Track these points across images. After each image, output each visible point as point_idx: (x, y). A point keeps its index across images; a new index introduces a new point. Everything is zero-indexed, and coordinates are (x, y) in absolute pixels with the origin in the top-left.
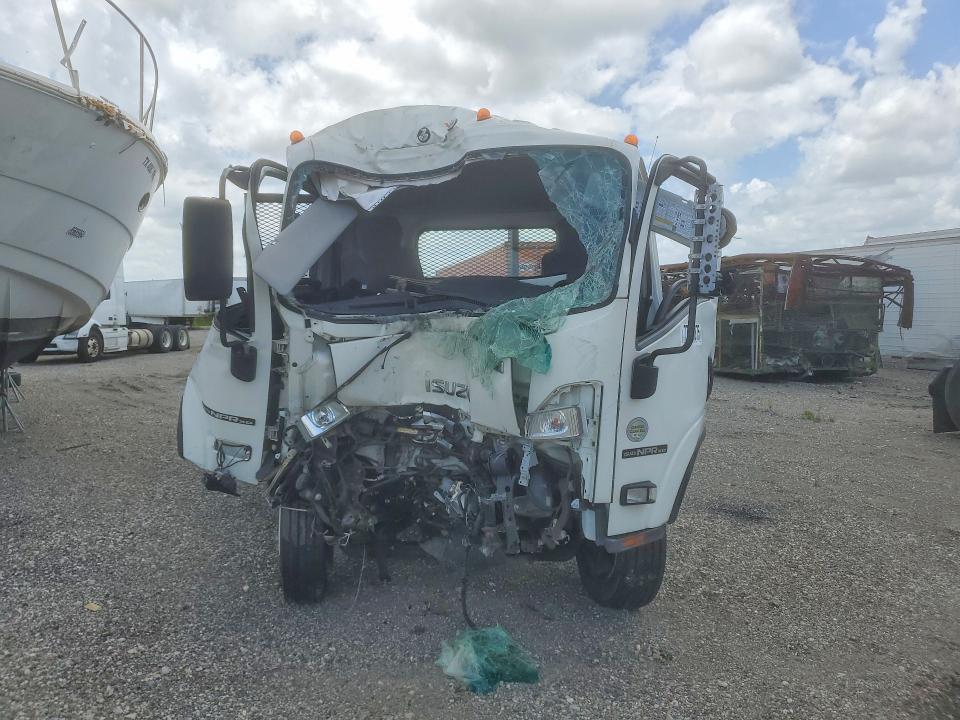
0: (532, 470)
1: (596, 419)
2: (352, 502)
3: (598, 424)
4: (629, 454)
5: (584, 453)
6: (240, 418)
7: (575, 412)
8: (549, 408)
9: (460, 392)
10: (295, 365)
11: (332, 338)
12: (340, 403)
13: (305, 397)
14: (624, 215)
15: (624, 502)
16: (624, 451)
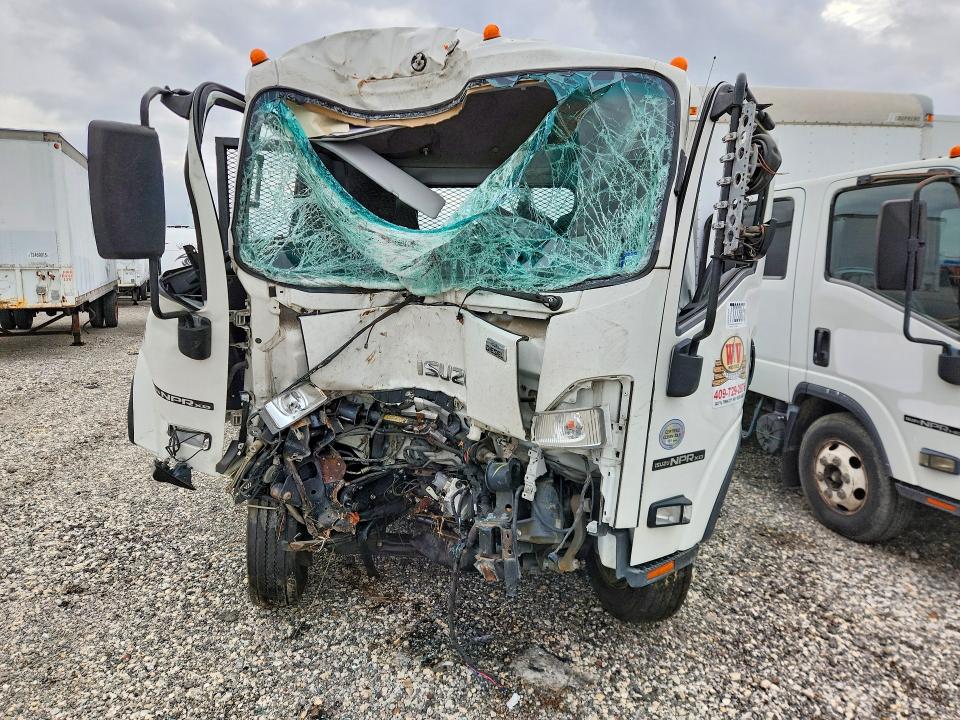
0: (539, 480)
1: (622, 422)
2: (330, 500)
3: (624, 429)
4: (660, 464)
5: (606, 465)
6: (195, 401)
7: (596, 415)
8: (562, 408)
9: (456, 377)
10: (258, 341)
11: (303, 310)
12: (314, 386)
13: (272, 379)
14: (669, 158)
15: (652, 522)
16: (655, 462)
